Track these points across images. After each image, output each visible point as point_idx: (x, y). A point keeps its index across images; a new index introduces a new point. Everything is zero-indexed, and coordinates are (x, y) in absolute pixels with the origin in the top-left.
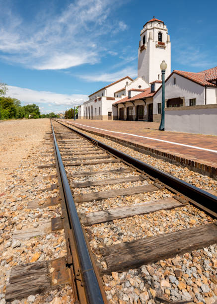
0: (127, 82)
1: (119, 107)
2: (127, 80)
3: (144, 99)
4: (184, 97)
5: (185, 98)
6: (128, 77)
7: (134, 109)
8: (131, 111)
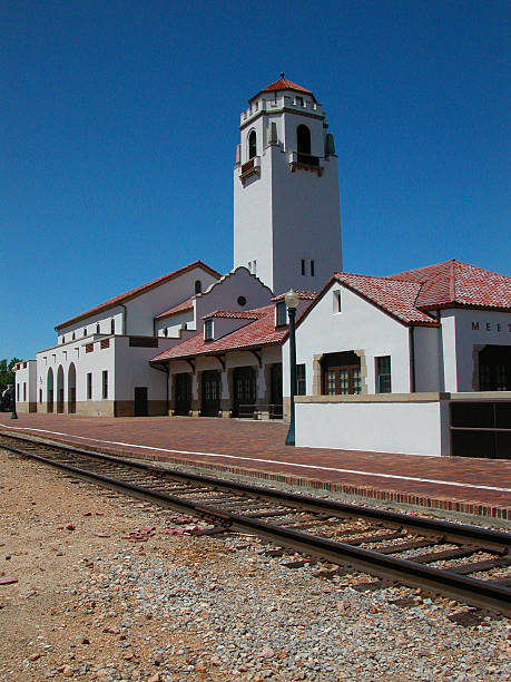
0: (198, 284)
1: (173, 371)
2: (199, 274)
3: (255, 350)
4: (362, 351)
5: (366, 354)
6: (200, 265)
7: (224, 377)
8: (214, 384)
